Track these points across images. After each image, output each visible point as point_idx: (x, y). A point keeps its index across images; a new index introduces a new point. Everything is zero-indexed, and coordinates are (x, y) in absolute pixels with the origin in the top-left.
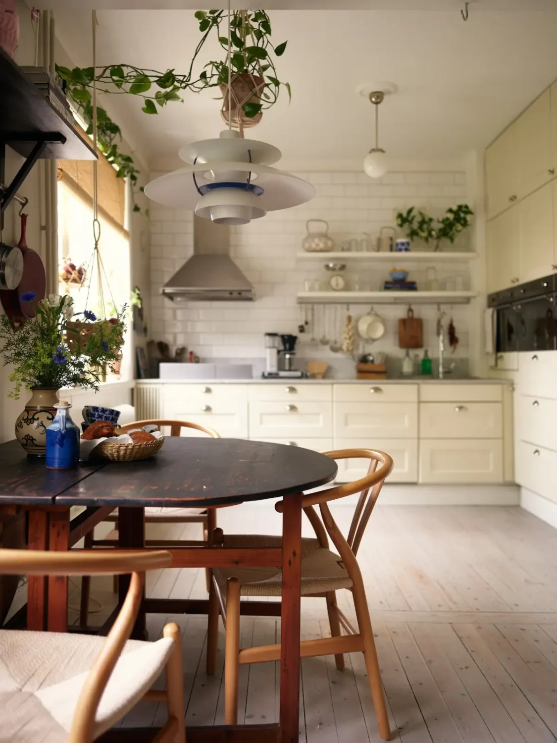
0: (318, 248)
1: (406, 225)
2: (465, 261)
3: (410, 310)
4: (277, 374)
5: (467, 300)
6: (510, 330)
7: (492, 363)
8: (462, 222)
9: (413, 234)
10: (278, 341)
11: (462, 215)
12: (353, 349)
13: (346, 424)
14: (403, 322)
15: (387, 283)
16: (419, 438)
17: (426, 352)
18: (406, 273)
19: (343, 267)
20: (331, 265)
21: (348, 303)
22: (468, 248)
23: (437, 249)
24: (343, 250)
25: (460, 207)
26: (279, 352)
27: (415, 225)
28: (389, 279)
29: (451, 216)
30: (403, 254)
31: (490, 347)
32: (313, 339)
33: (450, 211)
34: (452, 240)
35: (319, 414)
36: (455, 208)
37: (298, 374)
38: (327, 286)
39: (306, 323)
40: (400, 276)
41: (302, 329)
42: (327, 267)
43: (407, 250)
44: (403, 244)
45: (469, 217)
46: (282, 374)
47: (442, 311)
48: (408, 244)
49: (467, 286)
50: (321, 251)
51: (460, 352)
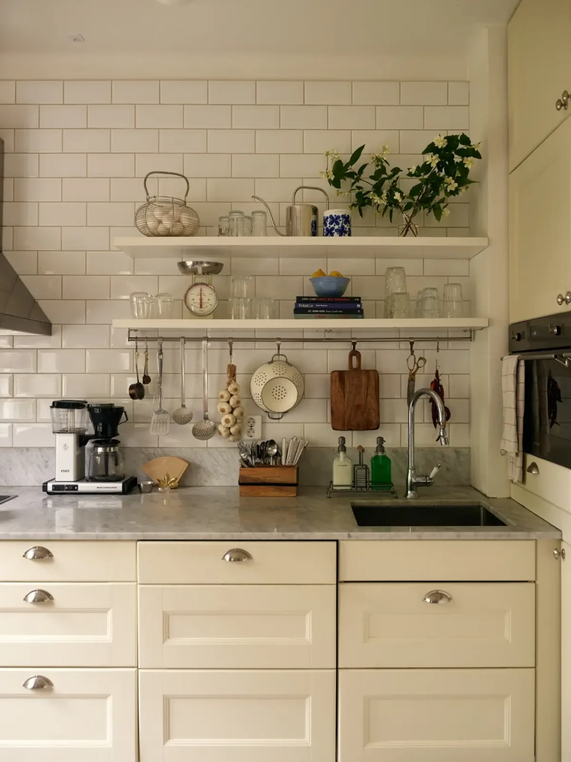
0: (161, 229)
1: (346, 183)
2: (467, 255)
3: (354, 353)
4: (74, 488)
5: (469, 335)
6: (555, 395)
7: (516, 475)
8: (458, 174)
9: (362, 201)
10: (80, 420)
11: (457, 159)
12: (239, 432)
13: (167, 634)
14: (340, 377)
15: (299, 300)
16: (337, 669)
17: (381, 440)
18: (344, 281)
19: (215, 268)
20: (189, 263)
21: (230, 340)
22: (473, 230)
23: (407, 230)
24: (221, 233)
25: (452, 141)
26: (82, 440)
27: (367, 184)
28: (310, 292)
29: (433, 160)
30: (336, 240)
31: (510, 440)
32: (161, 411)
33: (432, 148)
34: (438, 213)
35: (105, 611)
36: (441, 143)
37: (118, 486)
38: (184, 308)
39: (147, 379)
40: (332, 287)
41: (137, 392)
42: (183, 265)
43: (342, 232)
44: (334, 220)
45: (470, 163)
46: (83, 486)
47: (418, 354)
48: (347, 219)
49: (469, 306)
50: (169, 234)
51: (457, 437)
